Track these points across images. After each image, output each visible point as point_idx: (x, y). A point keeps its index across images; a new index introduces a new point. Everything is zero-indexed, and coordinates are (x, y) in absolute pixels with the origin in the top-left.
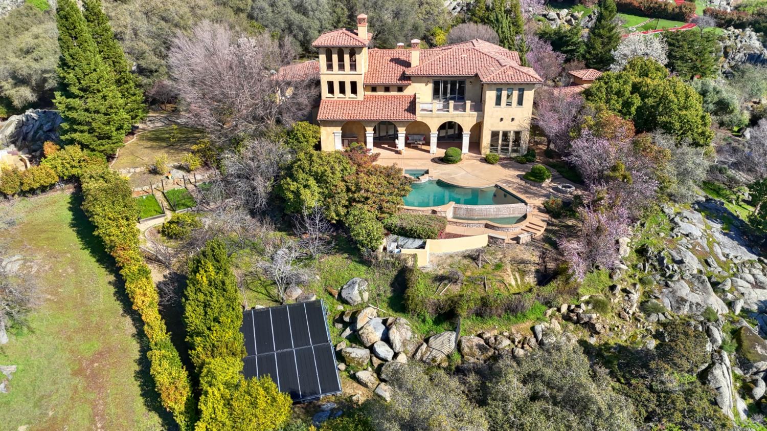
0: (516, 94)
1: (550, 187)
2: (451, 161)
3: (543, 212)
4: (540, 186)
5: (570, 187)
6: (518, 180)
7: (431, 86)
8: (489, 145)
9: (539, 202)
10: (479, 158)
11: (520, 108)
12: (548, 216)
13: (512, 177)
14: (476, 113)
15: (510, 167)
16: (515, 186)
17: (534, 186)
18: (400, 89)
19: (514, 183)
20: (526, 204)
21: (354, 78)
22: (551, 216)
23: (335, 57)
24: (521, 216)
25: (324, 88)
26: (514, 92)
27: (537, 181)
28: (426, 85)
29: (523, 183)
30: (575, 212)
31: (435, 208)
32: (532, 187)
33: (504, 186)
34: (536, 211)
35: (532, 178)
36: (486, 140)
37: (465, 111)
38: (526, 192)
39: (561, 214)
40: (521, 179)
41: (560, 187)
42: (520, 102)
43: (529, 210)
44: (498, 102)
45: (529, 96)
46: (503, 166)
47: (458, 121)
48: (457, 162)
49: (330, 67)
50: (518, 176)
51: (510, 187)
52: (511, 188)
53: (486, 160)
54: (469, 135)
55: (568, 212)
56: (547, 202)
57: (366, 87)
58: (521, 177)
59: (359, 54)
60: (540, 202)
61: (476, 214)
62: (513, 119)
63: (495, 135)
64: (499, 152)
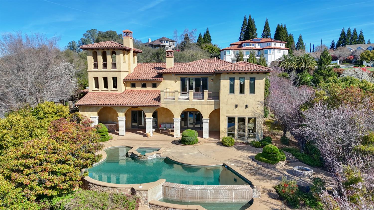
0: (247, 83)
1: (284, 169)
2: (187, 142)
3: (274, 199)
4: (274, 168)
5: (307, 170)
6: (250, 161)
7: (179, 83)
8: (226, 130)
9: (270, 185)
10: (217, 142)
11: (252, 97)
12: (280, 203)
13: (244, 158)
14: (213, 101)
15: (245, 150)
16: (244, 166)
17: (267, 167)
18: (154, 86)
19: (244, 163)
20: (252, 186)
21: (115, 74)
22: (285, 204)
23: (100, 58)
24: (246, 201)
25: (92, 82)
26: (246, 81)
27: (269, 163)
28: (176, 82)
29: (255, 164)
30: (316, 200)
31: (135, 186)
32: (264, 169)
33: (232, 166)
34: (266, 197)
35: (264, 159)
36: (224, 125)
37: (203, 99)
38: (257, 173)
39: (298, 202)
40: (253, 160)
41: (296, 169)
42: (252, 90)
43: (257, 194)
44: (232, 90)
45: (260, 84)
46: (238, 148)
47: (198, 108)
48: (193, 144)
49: (96, 66)
50: (250, 157)
51: (238, 166)
52: (238, 168)
53: (223, 144)
54: (208, 121)
55: (307, 200)
56: (279, 185)
57: (126, 82)
58: (254, 159)
59: (118, 55)
60: (272, 185)
61: (189, 195)
62: (247, 106)
63: (231, 120)
64: (236, 136)
